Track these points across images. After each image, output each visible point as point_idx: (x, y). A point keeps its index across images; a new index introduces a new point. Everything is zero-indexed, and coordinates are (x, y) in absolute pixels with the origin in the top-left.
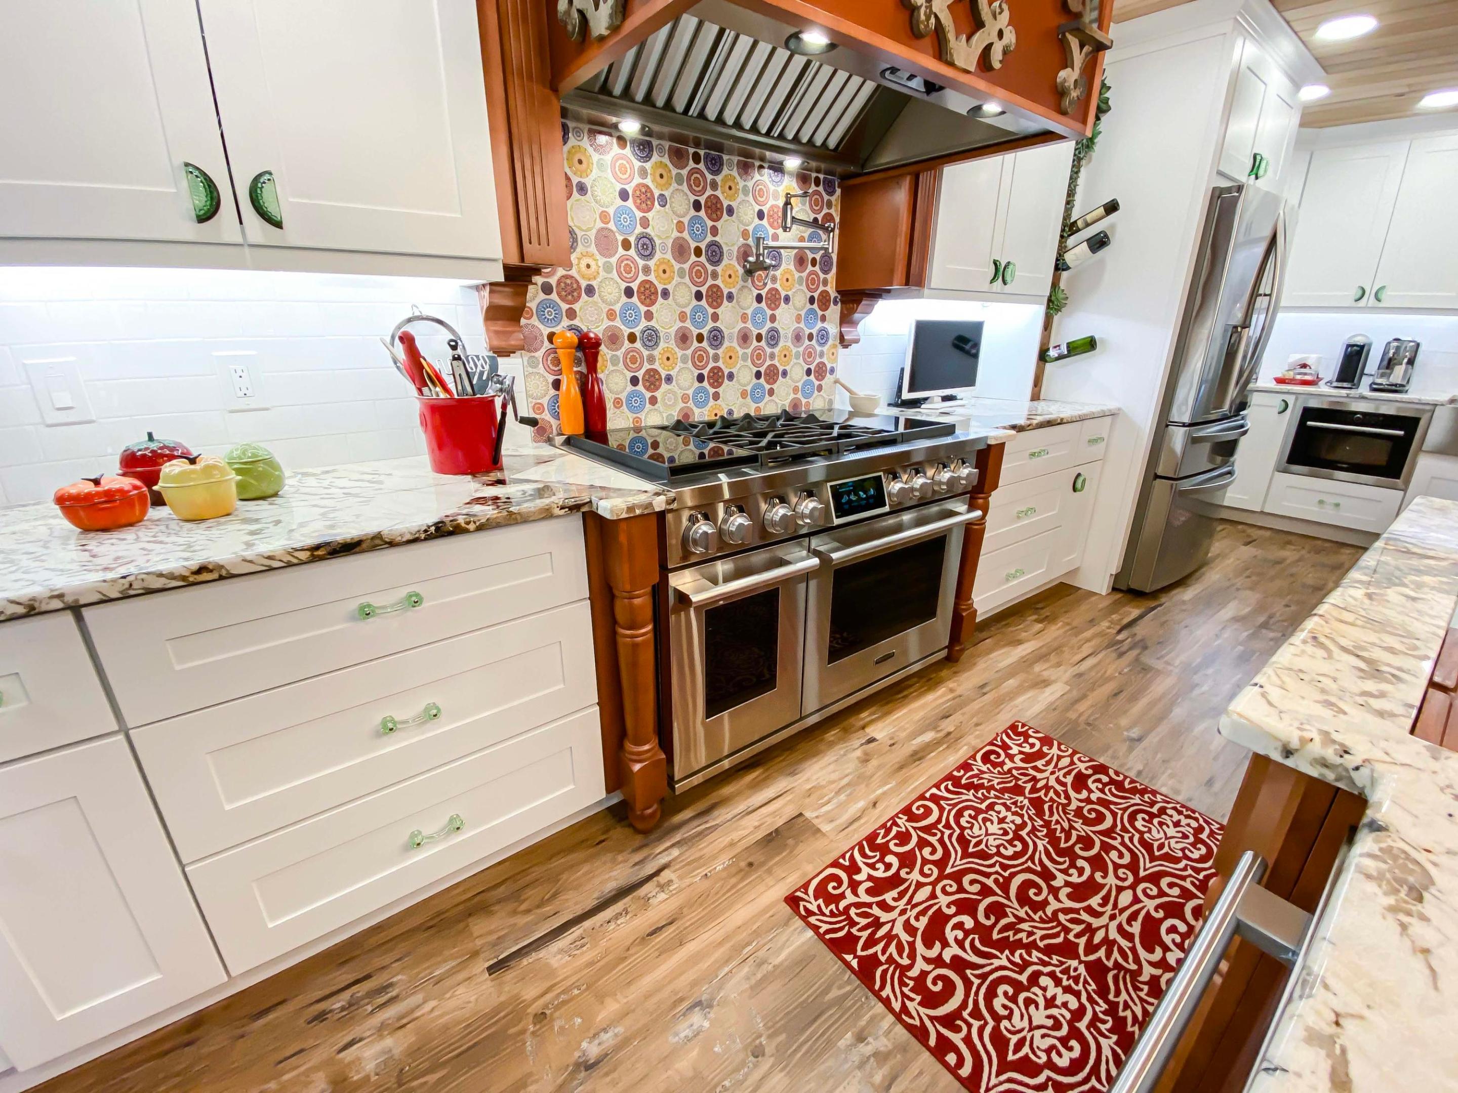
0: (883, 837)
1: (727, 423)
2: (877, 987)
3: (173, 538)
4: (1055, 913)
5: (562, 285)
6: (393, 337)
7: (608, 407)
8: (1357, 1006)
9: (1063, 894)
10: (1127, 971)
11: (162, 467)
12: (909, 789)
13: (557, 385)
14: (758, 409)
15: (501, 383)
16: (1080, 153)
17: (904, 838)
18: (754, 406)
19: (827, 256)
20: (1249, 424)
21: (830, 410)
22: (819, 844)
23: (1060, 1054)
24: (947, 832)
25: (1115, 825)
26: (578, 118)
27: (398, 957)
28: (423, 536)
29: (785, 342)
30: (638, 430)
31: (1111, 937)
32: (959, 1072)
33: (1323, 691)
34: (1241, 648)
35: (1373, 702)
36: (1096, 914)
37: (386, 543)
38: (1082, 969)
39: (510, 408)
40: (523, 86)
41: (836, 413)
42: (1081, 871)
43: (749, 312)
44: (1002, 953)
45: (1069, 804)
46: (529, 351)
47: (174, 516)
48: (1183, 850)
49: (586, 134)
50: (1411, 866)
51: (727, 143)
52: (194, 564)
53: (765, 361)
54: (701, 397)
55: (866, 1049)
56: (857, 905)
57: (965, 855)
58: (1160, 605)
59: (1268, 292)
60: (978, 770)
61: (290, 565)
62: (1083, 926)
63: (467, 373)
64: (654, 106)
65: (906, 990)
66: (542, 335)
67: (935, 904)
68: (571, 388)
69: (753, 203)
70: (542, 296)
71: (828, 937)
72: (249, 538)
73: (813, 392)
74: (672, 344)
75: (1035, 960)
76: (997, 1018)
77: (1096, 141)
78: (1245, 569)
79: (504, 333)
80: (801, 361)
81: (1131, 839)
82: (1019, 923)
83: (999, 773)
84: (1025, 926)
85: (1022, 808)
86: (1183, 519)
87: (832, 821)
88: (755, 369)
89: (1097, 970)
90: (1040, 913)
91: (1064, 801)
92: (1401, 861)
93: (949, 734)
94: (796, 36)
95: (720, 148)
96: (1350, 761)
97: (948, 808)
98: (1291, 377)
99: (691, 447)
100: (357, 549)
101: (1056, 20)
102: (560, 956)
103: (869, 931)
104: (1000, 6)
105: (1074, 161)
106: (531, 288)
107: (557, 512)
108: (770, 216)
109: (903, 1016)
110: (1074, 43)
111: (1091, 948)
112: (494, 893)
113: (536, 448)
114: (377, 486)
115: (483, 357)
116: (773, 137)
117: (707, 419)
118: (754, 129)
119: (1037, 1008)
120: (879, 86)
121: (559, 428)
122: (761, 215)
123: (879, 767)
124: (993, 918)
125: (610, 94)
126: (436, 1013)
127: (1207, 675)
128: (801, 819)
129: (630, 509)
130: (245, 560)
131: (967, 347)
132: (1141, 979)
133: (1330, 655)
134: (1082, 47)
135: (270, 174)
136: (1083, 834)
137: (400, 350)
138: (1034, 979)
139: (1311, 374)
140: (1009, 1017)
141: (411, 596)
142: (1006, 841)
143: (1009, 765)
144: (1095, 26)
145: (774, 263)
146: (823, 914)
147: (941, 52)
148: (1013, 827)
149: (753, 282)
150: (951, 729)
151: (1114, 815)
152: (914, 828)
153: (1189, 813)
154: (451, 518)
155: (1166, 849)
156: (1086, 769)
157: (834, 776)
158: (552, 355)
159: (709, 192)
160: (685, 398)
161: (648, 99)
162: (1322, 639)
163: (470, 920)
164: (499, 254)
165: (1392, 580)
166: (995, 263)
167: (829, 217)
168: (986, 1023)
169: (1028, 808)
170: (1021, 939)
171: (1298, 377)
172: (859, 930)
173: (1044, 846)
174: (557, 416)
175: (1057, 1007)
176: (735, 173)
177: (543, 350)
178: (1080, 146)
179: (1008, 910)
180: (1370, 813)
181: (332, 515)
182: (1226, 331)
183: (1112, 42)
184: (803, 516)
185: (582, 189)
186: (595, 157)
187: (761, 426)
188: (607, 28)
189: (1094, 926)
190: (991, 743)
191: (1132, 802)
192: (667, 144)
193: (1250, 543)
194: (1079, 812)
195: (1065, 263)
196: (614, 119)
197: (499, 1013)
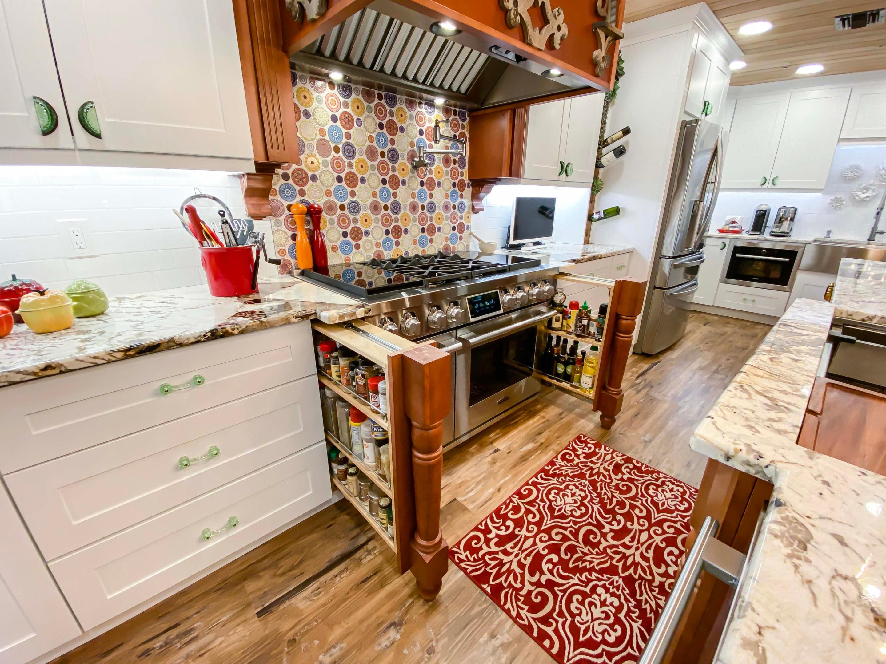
0: (505, 510)
1: (405, 260)
2: (502, 603)
3: (29, 346)
4: (605, 549)
5: (296, 174)
6: (182, 209)
7: (328, 251)
8: (771, 622)
9: (609, 537)
10: (646, 580)
11: (22, 298)
12: (520, 479)
13: (294, 237)
14: (424, 251)
15: (256, 237)
16: (608, 99)
17: (516, 509)
18: (421, 249)
19: (462, 158)
20: (705, 257)
21: (467, 251)
22: (466, 517)
23: (609, 635)
24: (542, 504)
25: (637, 493)
26: (303, 69)
27: (197, 611)
28: (203, 339)
29: (439, 210)
30: (348, 265)
31: (637, 561)
32: (552, 651)
33: (747, 419)
34: (704, 385)
35: (775, 425)
36: (628, 547)
37: (178, 344)
38: (621, 582)
39: (262, 254)
40: (265, 49)
41: (471, 253)
42: (619, 522)
43: (416, 192)
44: (575, 575)
45: (611, 482)
46: (275, 216)
47: (30, 331)
48: (675, 505)
49: (308, 80)
50: (799, 528)
51: (398, 88)
52: (41, 364)
53: (427, 221)
54: (388, 244)
55: (496, 642)
56: (490, 553)
57: (553, 517)
58: (660, 362)
59: (713, 181)
60: (559, 465)
61: (110, 362)
62: (621, 555)
63: (233, 232)
64: (351, 63)
65: (519, 603)
66: (283, 206)
67: (536, 549)
68: (303, 238)
69: (416, 125)
70: (282, 181)
71: (472, 574)
72: (81, 344)
73: (457, 241)
74: (369, 212)
75: (594, 578)
76: (573, 616)
77: (616, 92)
78: (705, 340)
79: (258, 205)
80: (449, 221)
81: (646, 501)
82: (584, 556)
83: (571, 466)
84: (588, 558)
85: (585, 486)
86: (671, 311)
87: (473, 502)
88: (421, 227)
89: (629, 581)
90: (596, 549)
91: (609, 481)
92: (794, 525)
93: (542, 444)
94: (436, 24)
95: (394, 91)
96: (763, 462)
97: (542, 489)
98: (727, 229)
99: (383, 275)
100: (157, 350)
101: (591, 20)
102: (304, 601)
103: (497, 569)
104: (558, 11)
105: (604, 104)
106: (275, 177)
107: (293, 320)
108: (427, 133)
109: (518, 620)
110: (602, 35)
111: (626, 568)
112: (261, 564)
113: (281, 278)
114: (173, 306)
115: (243, 221)
116: (426, 85)
117: (392, 257)
118: (415, 80)
119: (596, 607)
120: (489, 57)
121: (296, 264)
122: (421, 133)
123: (501, 467)
124: (569, 555)
125: (323, 55)
126: (223, 645)
127: (685, 402)
128: (455, 502)
129: (341, 317)
130: (78, 360)
131: (547, 213)
132: (654, 584)
133: (750, 397)
134: (606, 37)
135: (92, 103)
136: (620, 500)
137: (186, 217)
138: (593, 590)
139: (738, 227)
140: (580, 615)
141: (196, 378)
142: (576, 507)
143: (577, 461)
144: (614, 25)
145: (430, 162)
146: (469, 561)
147: (524, 38)
148: (580, 498)
149: (418, 174)
150: (543, 441)
151: (637, 487)
152: (523, 503)
153: (678, 483)
154: (222, 327)
155: (666, 506)
156: (620, 461)
157: (475, 474)
158: (291, 219)
159: (388, 118)
160: (378, 245)
161: (348, 59)
162: (746, 387)
163: (245, 582)
164: (252, 156)
165: (783, 349)
166: (561, 163)
167: (463, 135)
168: (567, 619)
169: (588, 486)
170: (586, 566)
171: (731, 229)
172: (491, 569)
173: (598, 509)
174: (295, 258)
175: (607, 605)
176: (404, 106)
177: (284, 216)
178: (608, 95)
179: (578, 549)
180: (775, 495)
181: (140, 327)
182: (691, 203)
183: (624, 35)
184: (452, 317)
185: (307, 114)
186: (315, 95)
187: (425, 262)
188: (317, 15)
189: (627, 555)
190: (566, 448)
191: (647, 478)
192: (361, 88)
193: (707, 323)
194: (617, 487)
195: (601, 164)
196: (326, 71)
197: (267, 640)
